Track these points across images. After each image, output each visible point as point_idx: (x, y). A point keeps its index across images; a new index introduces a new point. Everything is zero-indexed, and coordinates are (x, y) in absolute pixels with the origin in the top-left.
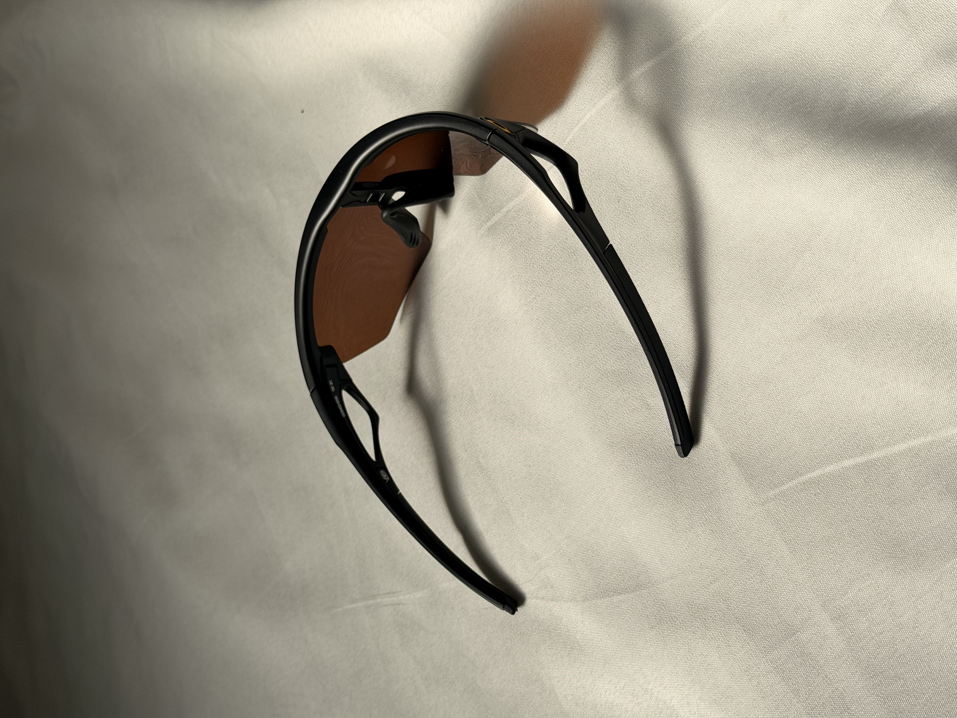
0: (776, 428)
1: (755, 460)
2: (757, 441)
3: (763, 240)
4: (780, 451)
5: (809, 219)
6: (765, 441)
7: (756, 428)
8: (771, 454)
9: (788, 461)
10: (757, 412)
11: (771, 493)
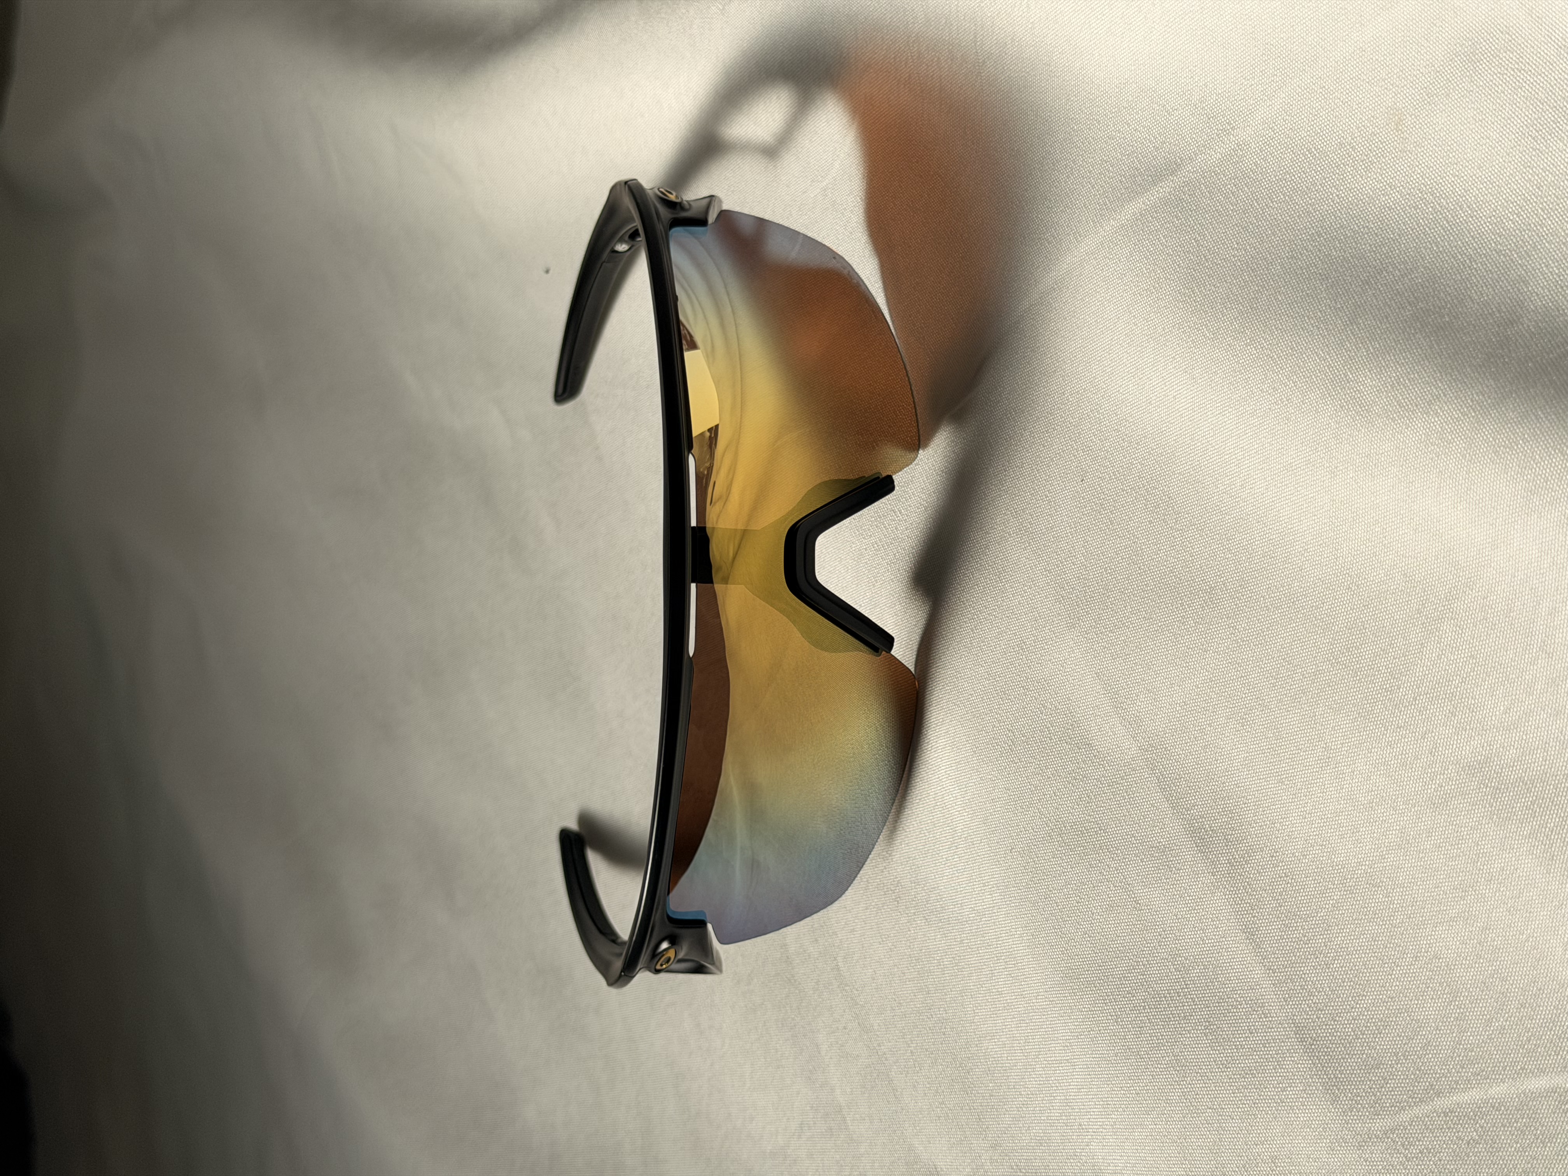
0: (1388, 984)
1: (1345, 1047)
2: (1348, 1007)
3: (1358, 587)
4: (1396, 1035)
5: (1448, 553)
6: (1365, 1008)
7: (1348, 979)
8: (1377, 1040)
9: (1413, 1060)
10: (1350, 945)
11: (1378, 1125)
